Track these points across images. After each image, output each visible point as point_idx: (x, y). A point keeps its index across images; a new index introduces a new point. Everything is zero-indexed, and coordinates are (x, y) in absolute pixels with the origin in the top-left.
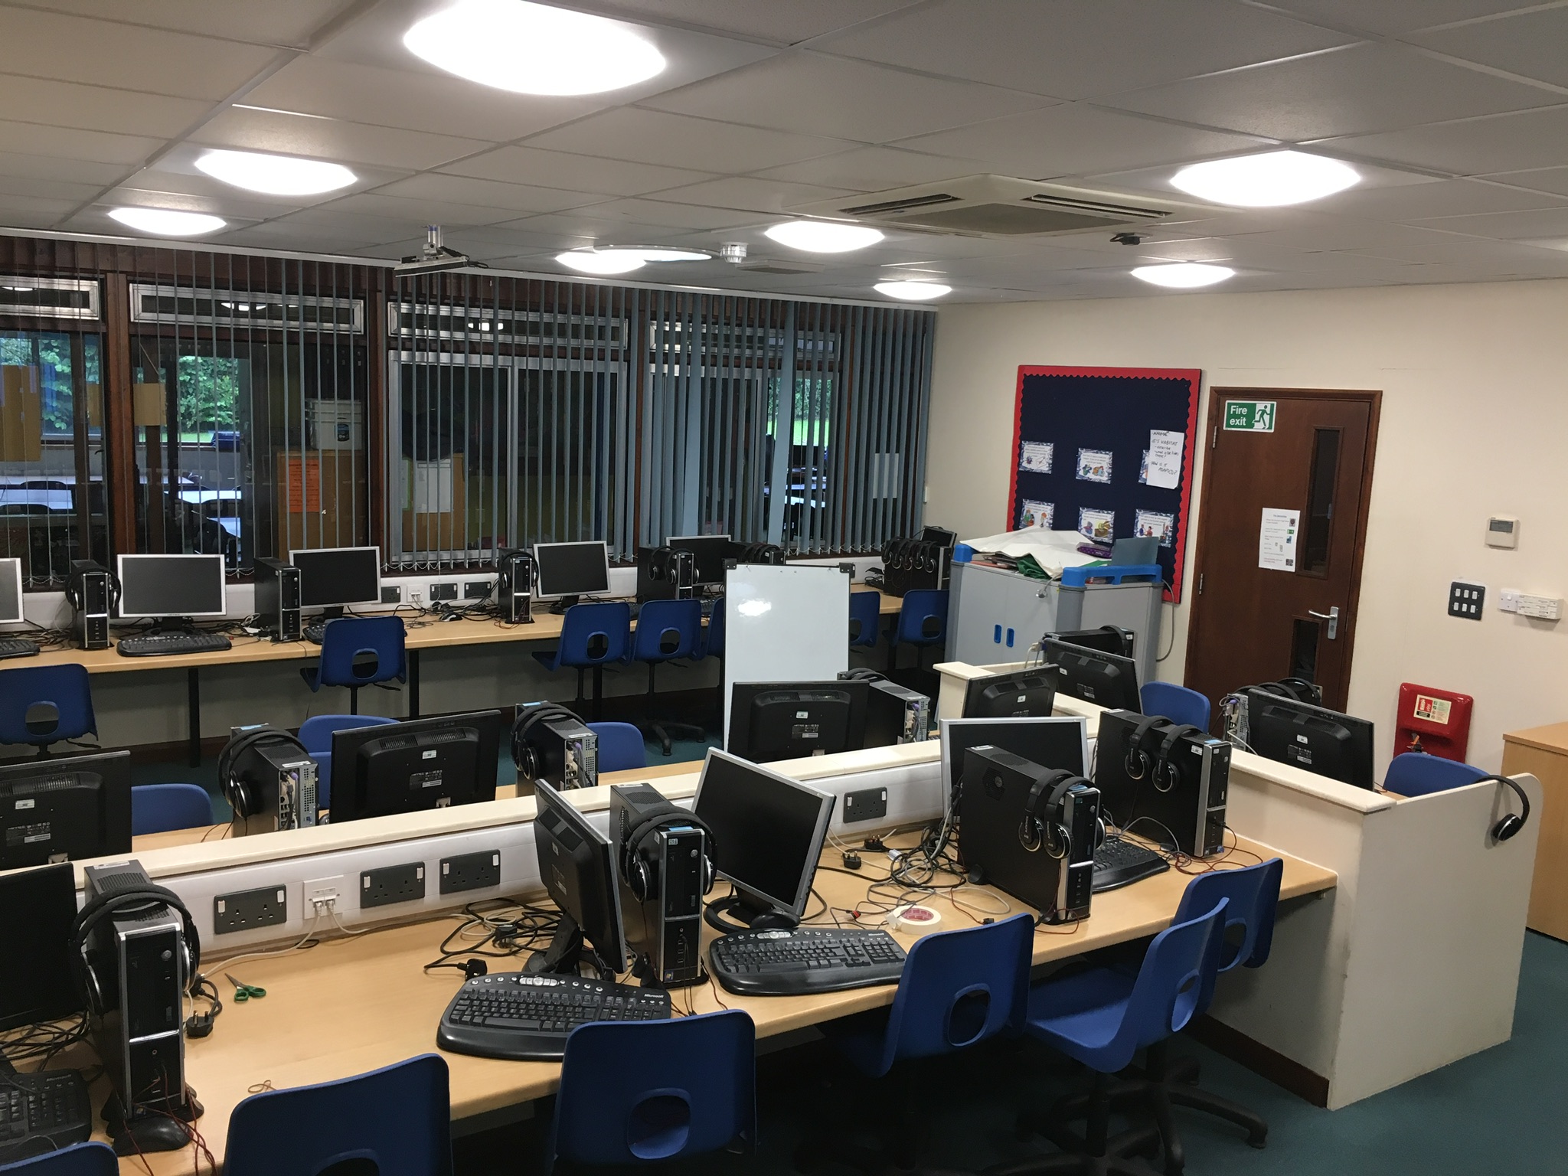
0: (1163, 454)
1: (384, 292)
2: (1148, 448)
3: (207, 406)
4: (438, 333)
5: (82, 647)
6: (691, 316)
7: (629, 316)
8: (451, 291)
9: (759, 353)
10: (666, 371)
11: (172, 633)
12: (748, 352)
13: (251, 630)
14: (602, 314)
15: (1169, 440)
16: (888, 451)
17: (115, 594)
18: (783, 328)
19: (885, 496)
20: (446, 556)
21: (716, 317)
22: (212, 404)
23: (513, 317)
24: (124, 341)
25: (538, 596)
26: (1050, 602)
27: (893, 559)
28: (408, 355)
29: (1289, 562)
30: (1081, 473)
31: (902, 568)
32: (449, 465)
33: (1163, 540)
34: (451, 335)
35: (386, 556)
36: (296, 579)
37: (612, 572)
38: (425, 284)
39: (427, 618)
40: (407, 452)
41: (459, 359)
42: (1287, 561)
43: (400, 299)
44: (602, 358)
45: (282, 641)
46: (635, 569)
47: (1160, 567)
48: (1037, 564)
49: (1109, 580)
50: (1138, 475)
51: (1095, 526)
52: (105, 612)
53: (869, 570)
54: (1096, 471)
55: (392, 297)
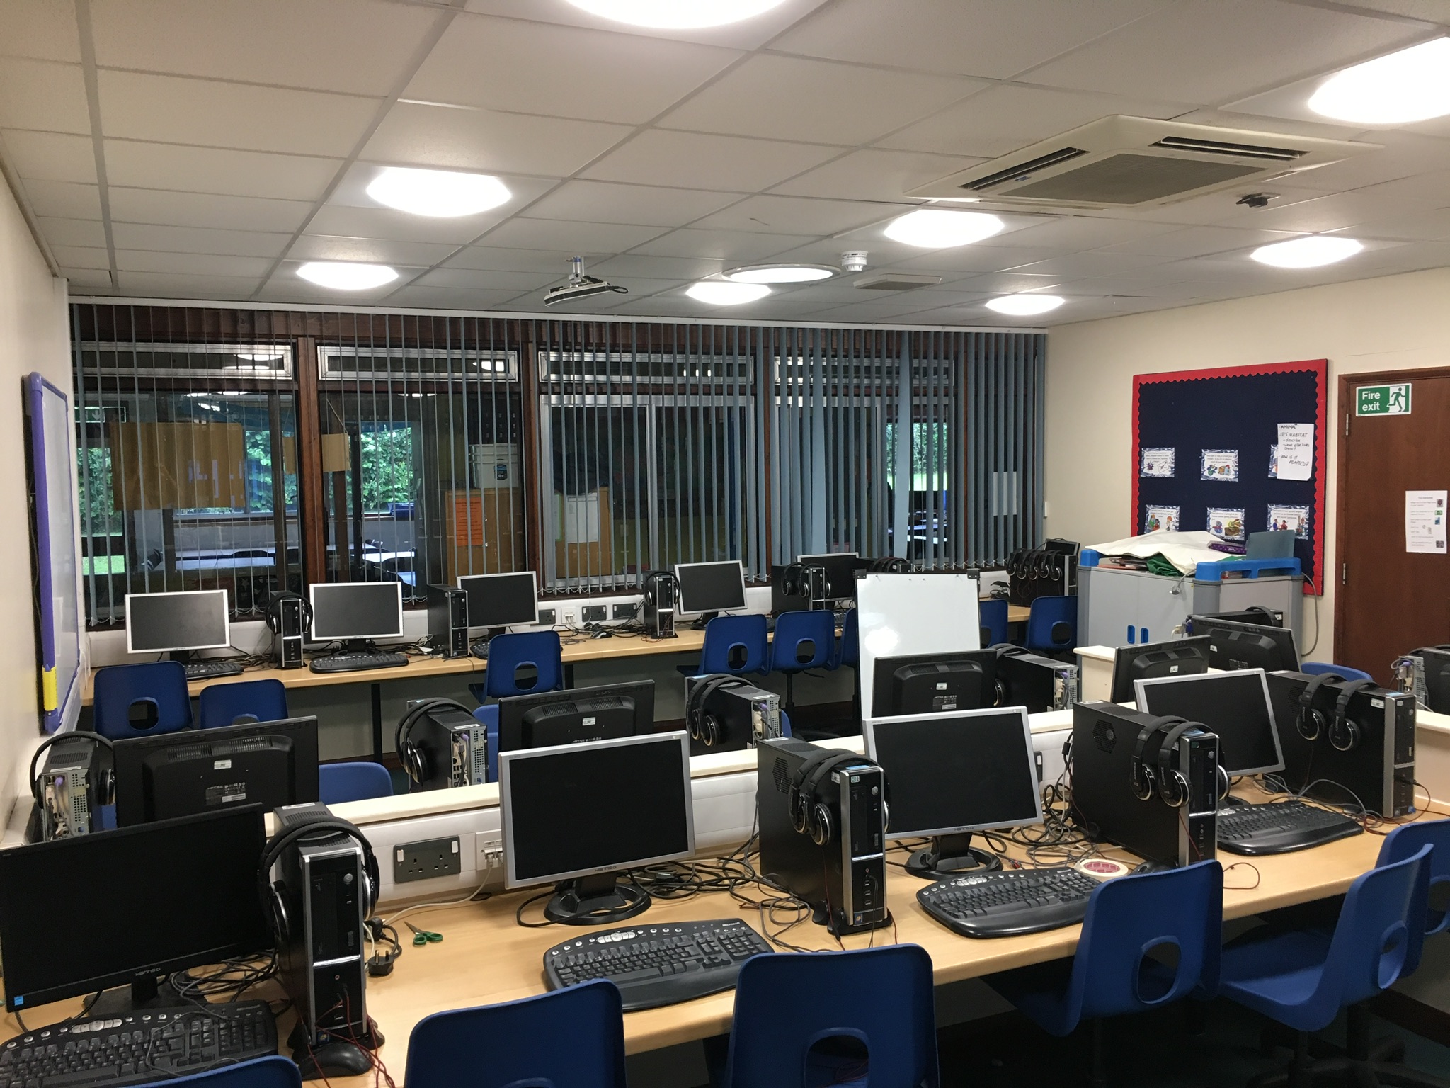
0: (1293, 447)
1: (535, 342)
2: (1276, 442)
3: (386, 488)
4: (583, 378)
5: (280, 667)
6: (811, 350)
7: (754, 354)
8: (594, 339)
9: (877, 382)
10: (790, 403)
11: (356, 654)
12: (866, 382)
13: (425, 650)
14: (730, 353)
15: (1299, 433)
16: (1006, 470)
17: (308, 618)
18: (898, 357)
19: (1005, 513)
20: (595, 581)
21: (835, 350)
22: (391, 487)
23: (649, 360)
24: (314, 396)
25: (680, 614)
26: (1184, 599)
27: (1017, 570)
28: (557, 398)
29: (1439, 544)
30: (1206, 473)
31: (1027, 578)
32: (595, 499)
33: (1299, 532)
34: (595, 378)
35: (541, 581)
36: (463, 600)
37: (748, 591)
38: (571, 331)
39: (580, 637)
40: (558, 487)
41: (602, 399)
42: (1437, 543)
43: (549, 349)
44: (730, 394)
45: (453, 658)
46: (769, 588)
47: (1298, 560)
48: (1168, 563)
49: (1245, 574)
50: (1267, 470)
51: (1225, 525)
52: (299, 634)
53: (995, 583)
54: (1222, 470)
55: (542, 347)
